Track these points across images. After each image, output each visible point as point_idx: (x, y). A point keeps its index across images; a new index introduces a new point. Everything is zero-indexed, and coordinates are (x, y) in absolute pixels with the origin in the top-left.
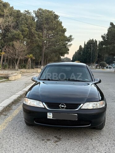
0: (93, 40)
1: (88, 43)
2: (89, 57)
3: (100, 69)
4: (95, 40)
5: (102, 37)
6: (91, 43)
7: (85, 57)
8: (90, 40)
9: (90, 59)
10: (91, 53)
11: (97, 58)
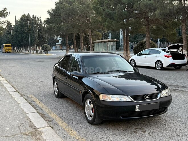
0: (28, 15)
1: (21, 19)
2: (26, 39)
3: (41, 53)
4: (33, 15)
5: (49, 12)
6: (28, 20)
7: (20, 38)
8: (25, 15)
9: (27, 41)
10: (28, 32)
11: (37, 39)
